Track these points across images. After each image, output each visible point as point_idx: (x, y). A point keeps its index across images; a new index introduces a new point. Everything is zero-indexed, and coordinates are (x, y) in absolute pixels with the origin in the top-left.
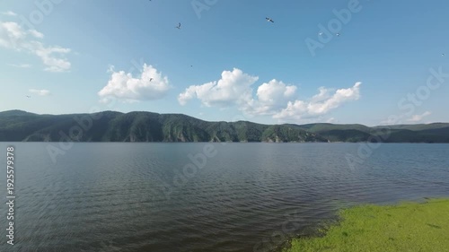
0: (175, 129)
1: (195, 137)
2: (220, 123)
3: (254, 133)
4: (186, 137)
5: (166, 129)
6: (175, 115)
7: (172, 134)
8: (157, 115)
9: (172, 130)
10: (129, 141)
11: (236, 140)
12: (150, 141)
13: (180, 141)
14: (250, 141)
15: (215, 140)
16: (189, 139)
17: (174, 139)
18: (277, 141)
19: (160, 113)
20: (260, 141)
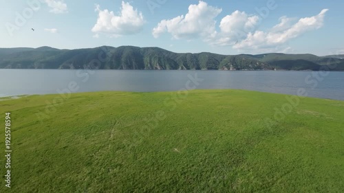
0: (152, 59)
1: (167, 66)
2: (186, 54)
3: (213, 62)
4: (161, 66)
5: (146, 60)
6: (152, 48)
7: (150, 64)
8: (139, 48)
9: (150, 61)
10: (122, 68)
11: (198, 68)
12: (136, 69)
13: (156, 69)
14: (209, 69)
15: (182, 69)
16: (163, 68)
17: (152, 68)
18: (231, 69)
19: (141, 47)
20: (217, 69)
